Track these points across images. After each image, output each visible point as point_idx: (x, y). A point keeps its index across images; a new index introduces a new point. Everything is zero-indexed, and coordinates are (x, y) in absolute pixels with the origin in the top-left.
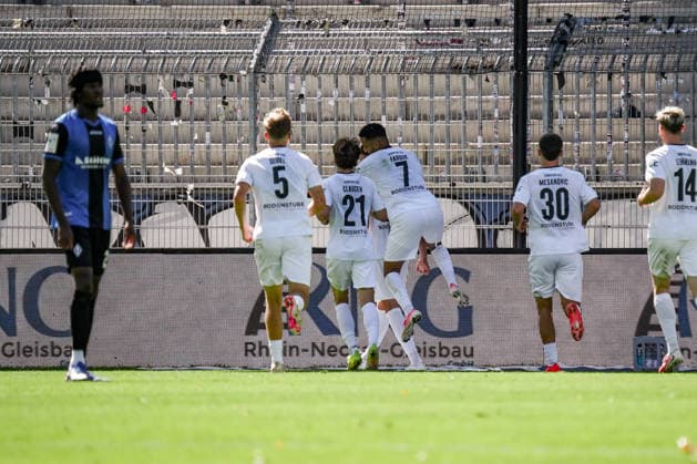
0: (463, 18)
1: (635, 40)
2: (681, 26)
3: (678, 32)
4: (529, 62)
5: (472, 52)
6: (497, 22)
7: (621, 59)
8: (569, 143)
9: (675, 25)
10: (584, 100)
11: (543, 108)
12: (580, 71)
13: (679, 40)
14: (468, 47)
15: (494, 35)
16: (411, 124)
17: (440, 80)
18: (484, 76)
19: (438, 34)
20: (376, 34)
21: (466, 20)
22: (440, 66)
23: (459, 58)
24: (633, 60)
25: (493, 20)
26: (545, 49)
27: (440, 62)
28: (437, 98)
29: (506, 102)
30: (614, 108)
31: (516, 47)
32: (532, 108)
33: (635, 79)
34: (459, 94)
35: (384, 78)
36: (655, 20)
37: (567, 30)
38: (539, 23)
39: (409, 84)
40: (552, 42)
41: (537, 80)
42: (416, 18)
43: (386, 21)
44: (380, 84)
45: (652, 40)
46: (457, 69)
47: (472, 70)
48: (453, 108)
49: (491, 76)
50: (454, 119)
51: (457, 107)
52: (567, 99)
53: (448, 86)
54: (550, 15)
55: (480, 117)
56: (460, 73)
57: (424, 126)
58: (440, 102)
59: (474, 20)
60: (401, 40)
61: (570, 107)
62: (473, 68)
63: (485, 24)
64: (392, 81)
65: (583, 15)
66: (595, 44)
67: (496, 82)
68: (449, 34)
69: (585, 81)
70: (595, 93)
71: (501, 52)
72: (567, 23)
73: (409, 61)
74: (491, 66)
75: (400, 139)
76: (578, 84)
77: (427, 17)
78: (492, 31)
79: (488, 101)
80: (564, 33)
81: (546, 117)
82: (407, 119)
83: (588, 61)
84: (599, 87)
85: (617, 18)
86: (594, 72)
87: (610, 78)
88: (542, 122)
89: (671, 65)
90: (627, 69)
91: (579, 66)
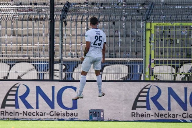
0: (33, 2)
1: (90, 11)
2: (105, 6)
3: (104, 8)
4: (55, 17)
5: (36, 14)
6: (44, 4)
7: (85, 17)
8: (68, 45)
9: (103, 6)
10: (73, 30)
11: (59, 33)
12: (72, 21)
13: (105, 11)
14: (34, 12)
15: (43, 8)
16: (15, 38)
17: (25, 23)
18: (40, 22)
19: (24, 8)
20: (3, 7)
21: (34, 3)
22: (25, 18)
23: (31, 16)
25: (43, 3)
26: (60, 13)
27: (25, 17)
28: (24, 29)
29: (47, 30)
30: (83, 33)
31: (51, 12)
32: (56, 33)
34: (32, 28)
35: (6, 22)
36: (96, 4)
37: (68, 7)
38: (58, 4)
39: (15, 24)
40: (62, 11)
41: (57, 23)
42: (17, 2)
43: (7, 3)
44: (5, 24)
45: (95, 11)
46: (30, 19)
47: (36, 20)
48: (29, 32)
49: (42, 22)
50: (30, 36)
51: (31, 32)
52: (67, 30)
53: (28, 25)
54: (62, 2)
55: (38, 35)
56: (32, 21)
57: (19, 38)
58: (25, 30)
59: (37, 3)
60: (12, 9)
61: (68, 33)
62: (36, 19)
63: (40, 5)
64: (9, 23)
65: (73, 2)
66: (77, 12)
67: (44, 24)
68: (28, 8)
69: (73, 24)
70: (77, 28)
71: (46, 14)
72: (68, 5)
73: (15, 16)
74: (42, 19)
75: (11, 42)
76: (71, 25)
77: (21, 2)
78: (43, 7)
79: (41, 30)
80: (66, 8)
81: (60, 36)
82: (14, 36)
83: (74, 17)
84: (78, 26)
85: (84, 3)
86: (76, 21)
87: (82, 23)
88: (59, 37)
89: (102, 19)
90: (87, 20)
91: (71, 19)
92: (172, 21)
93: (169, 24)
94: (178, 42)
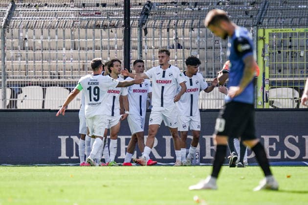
0: (100, 3)
1: (179, 13)
2: (200, 6)
3: (199, 9)
4: (131, 23)
5: (105, 19)
6: (116, 5)
7: (173, 22)
8: (150, 61)
9: (198, 6)
10: (156, 40)
11: (137, 44)
12: (155, 27)
13: (200, 13)
14: (103, 16)
15: (115, 11)
16: (76, 52)
17: (90, 31)
18: (110, 30)
19: (89, 10)
20: (60, 10)
21: (102, 4)
22: (89, 25)
23: (98, 21)
24: (179, 22)
25: (114, 4)
26: (138, 17)
27: (90, 23)
28: (88, 40)
29: (121, 42)
30: (170, 45)
31: (125, 16)
32: (132, 44)
33: (180, 31)
34: (99, 38)
35: (64, 31)
36: (188, 4)
37: (148, 8)
38: (136, 5)
39: (76, 33)
40: (141, 14)
41: (135, 32)
42: (79, 2)
43: (65, 4)
44: (62, 33)
45: (187, 13)
46: (98, 26)
47: (105, 27)
48: (96, 44)
49: (113, 30)
50: (97, 49)
51: (98, 44)
52: (148, 41)
53: (94, 34)
54: (140, 2)
55: (108, 48)
56: (99, 28)
57: (83, 52)
58: (90, 41)
59: (106, 4)
60: (72, 13)
61: (150, 44)
62: (105, 26)
63: (111, 6)
64: (68, 32)
65: (156, 2)
66: (162, 15)
67: (116, 33)
68: (94, 10)
69: (157, 32)
70: (161, 37)
71: (118, 19)
72: (148, 5)
73: (76, 23)
74: (114, 25)
75: (72, 59)
76: (154, 33)
77: (84, 2)
78: (114, 9)
79: (112, 41)
80: (147, 10)
81: (139, 49)
82: (75, 49)
83: (158, 23)
84: (163, 35)
85: (171, 3)
86: (161, 28)
87: (168, 31)
88: (137, 51)
89: (196, 25)
90: (176, 26)
91: (154, 26)
92: (293, 26)
93: (290, 30)
94: (302, 54)
